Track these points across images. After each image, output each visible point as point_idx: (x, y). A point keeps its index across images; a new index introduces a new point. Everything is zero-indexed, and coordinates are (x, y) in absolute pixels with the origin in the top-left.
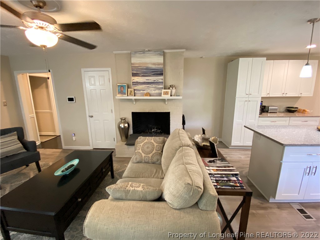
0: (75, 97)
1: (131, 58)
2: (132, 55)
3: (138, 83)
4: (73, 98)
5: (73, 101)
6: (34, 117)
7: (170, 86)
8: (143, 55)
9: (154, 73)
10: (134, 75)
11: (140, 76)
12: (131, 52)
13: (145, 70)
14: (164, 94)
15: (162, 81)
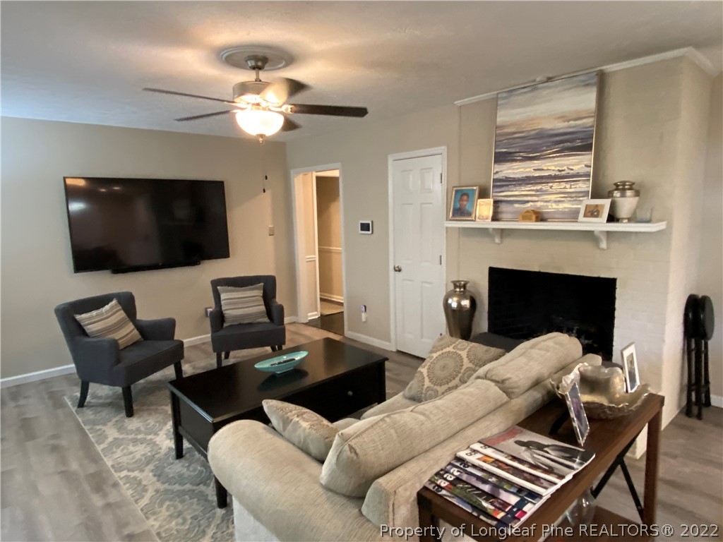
0: (372, 222)
1: (497, 109)
2: (499, 102)
3: (510, 181)
4: (368, 224)
5: (369, 230)
6: (315, 261)
7: (616, 185)
8: (530, 95)
9: (561, 145)
10: (501, 158)
11: (516, 161)
12: (498, 94)
13: (532, 142)
14: (585, 216)
15: (588, 169)
